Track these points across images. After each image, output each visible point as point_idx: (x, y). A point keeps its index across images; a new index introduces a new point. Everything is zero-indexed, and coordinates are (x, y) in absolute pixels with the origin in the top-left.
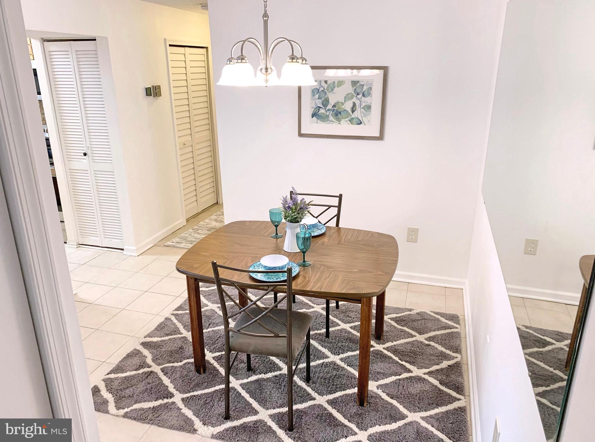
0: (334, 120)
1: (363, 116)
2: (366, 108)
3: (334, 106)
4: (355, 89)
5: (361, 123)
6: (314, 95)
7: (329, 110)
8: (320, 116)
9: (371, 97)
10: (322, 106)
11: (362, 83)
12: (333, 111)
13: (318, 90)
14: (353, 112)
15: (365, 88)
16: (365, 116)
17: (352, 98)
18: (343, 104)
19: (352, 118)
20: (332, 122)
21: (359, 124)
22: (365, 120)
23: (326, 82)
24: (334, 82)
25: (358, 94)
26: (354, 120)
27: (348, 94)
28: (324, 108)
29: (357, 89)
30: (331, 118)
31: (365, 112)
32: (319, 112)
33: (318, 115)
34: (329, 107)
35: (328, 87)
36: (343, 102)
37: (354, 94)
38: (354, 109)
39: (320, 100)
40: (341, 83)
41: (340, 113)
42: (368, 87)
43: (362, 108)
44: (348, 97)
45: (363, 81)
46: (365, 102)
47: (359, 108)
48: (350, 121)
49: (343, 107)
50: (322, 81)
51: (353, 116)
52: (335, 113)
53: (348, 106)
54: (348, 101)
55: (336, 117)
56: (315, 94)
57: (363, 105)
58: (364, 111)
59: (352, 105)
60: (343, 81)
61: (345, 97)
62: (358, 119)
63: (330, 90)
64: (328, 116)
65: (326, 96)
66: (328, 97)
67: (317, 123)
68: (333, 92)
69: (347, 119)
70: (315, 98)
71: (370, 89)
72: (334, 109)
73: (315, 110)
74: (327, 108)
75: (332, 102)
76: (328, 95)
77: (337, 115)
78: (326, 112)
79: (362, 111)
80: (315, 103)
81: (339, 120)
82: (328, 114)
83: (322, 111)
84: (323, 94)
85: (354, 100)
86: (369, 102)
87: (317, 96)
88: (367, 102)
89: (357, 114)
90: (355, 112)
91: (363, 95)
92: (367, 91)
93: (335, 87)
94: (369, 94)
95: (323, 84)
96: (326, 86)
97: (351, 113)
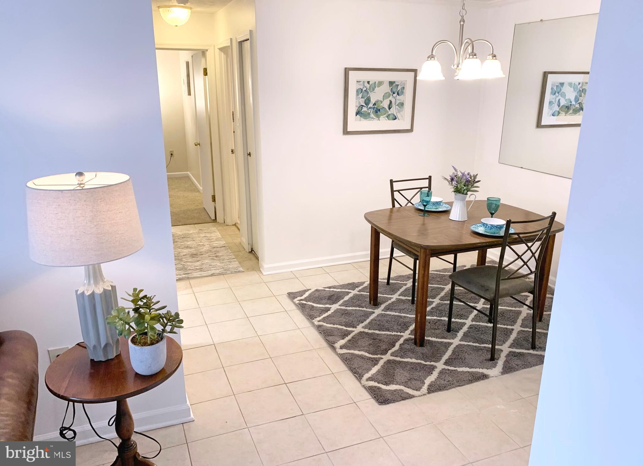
0: (374, 117)
1: (398, 112)
2: (400, 105)
3: (375, 104)
4: (392, 89)
5: (396, 118)
6: (358, 95)
7: (370, 108)
8: (363, 114)
9: (404, 95)
10: (364, 105)
11: (397, 83)
12: (374, 109)
13: (362, 90)
14: (390, 108)
15: (399, 88)
16: (399, 112)
17: (389, 97)
18: (381, 102)
19: (389, 115)
20: (373, 119)
21: (395, 119)
22: (399, 115)
23: (368, 82)
24: (375, 82)
25: (394, 93)
26: (390, 116)
27: (386, 93)
28: (366, 106)
29: (393, 89)
30: (372, 115)
31: (399, 109)
32: (362, 111)
33: (361, 113)
34: (371, 105)
35: (370, 87)
36: (382, 100)
37: (391, 93)
38: (391, 107)
39: (363, 99)
40: (380, 83)
41: (379, 110)
42: (402, 87)
43: (397, 105)
44: (386, 96)
45: (398, 82)
46: (399, 100)
47: (394, 105)
48: (387, 117)
49: (381, 105)
50: (365, 81)
51: (390, 113)
52: (376, 110)
53: (386, 104)
54: (386, 99)
55: (376, 114)
56: (359, 93)
57: (398, 102)
58: (398, 107)
59: (389, 103)
60: (382, 81)
61: (384, 96)
62: (394, 115)
63: (372, 90)
64: (369, 114)
65: (368, 96)
66: (370, 96)
67: (360, 120)
68: (374, 91)
69: (385, 116)
70: (359, 98)
71: (403, 88)
72: (374, 107)
73: (359, 108)
74: (369, 106)
75: (373, 101)
76: (369, 95)
77: (376, 112)
78: (368, 110)
79: (397, 108)
80: (359, 102)
81: (378, 117)
82: (369, 112)
83: (365, 109)
84: (366, 94)
85: (391, 98)
86: (402, 100)
87: (360, 96)
88: (401, 100)
89: (393, 111)
90: (391, 109)
91: (398, 94)
92: (400, 90)
93: (375, 87)
94: (402, 93)
95: (366, 84)
96: (368, 86)
97: (388, 110)
